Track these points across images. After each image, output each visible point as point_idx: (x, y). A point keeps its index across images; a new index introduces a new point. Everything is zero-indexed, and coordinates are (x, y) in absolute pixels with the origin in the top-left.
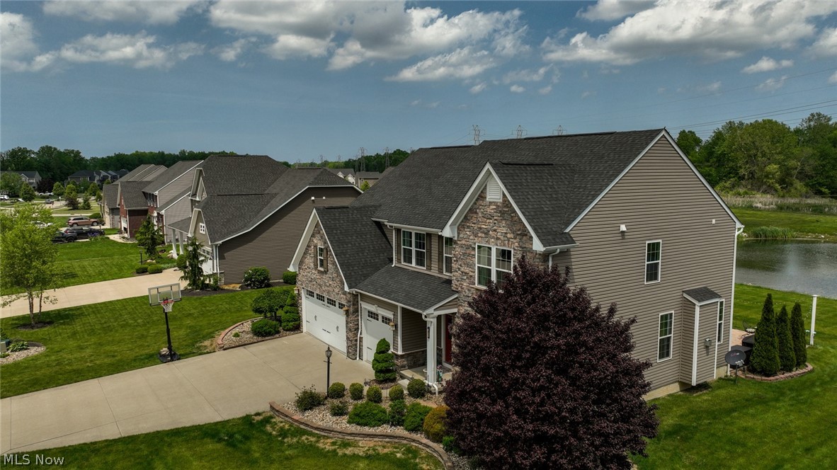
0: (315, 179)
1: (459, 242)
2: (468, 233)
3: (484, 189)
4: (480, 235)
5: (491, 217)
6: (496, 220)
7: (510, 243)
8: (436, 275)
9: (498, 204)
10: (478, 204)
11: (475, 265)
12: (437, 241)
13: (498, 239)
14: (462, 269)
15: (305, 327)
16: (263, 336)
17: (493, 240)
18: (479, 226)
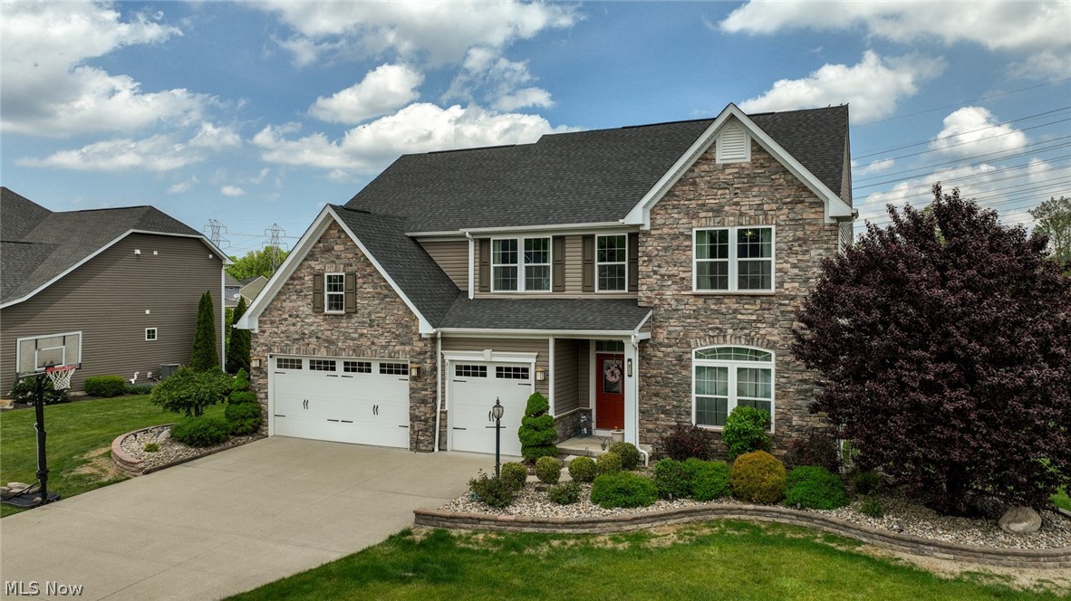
0: (141, 220)
1: (653, 232)
2: (676, 216)
3: (710, 148)
4: (702, 215)
5: (727, 185)
6: (737, 188)
7: (770, 217)
8: (576, 297)
9: (743, 165)
10: (696, 170)
11: (691, 261)
12: (581, 245)
13: (742, 214)
14: (663, 271)
15: (273, 426)
16: (206, 445)
17: (731, 218)
18: (700, 202)
